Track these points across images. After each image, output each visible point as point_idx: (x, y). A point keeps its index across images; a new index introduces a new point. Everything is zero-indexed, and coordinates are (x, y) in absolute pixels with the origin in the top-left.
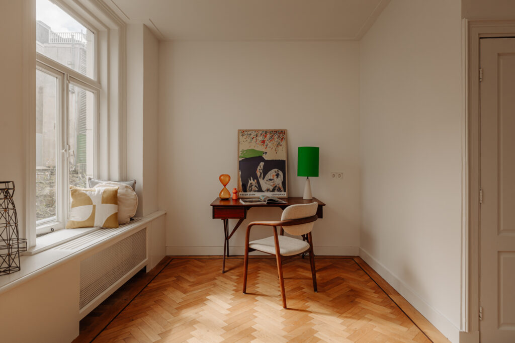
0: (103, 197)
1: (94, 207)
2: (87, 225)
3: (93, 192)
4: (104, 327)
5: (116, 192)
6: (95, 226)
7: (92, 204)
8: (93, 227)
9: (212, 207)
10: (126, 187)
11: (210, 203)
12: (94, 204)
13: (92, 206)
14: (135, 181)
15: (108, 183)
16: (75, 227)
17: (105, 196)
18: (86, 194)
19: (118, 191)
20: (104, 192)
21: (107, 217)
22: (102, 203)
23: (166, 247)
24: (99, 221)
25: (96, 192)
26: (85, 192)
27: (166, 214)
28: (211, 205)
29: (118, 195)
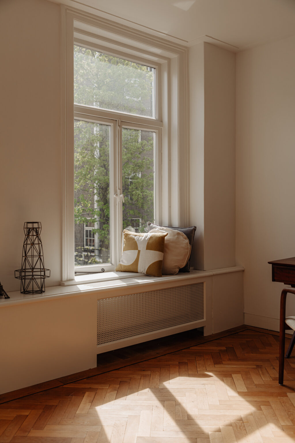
0: (148, 243)
1: (139, 252)
2: (132, 269)
3: (140, 238)
4: (119, 368)
5: (162, 238)
6: (139, 271)
7: (137, 249)
8: (137, 272)
9: (271, 265)
10: (178, 234)
11: (268, 261)
12: (139, 249)
13: (137, 251)
14: (195, 227)
15: (160, 229)
16: (122, 270)
17: (151, 241)
18: (134, 239)
19: (166, 238)
20: (151, 238)
21: (150, 264)
22: (147, 249)
23: (244, 313)
24: (143, 267)
25: (143, 238)
26: (133, 236)
27: (243, 271)
28: (269, 263)
29: (165, 242)
